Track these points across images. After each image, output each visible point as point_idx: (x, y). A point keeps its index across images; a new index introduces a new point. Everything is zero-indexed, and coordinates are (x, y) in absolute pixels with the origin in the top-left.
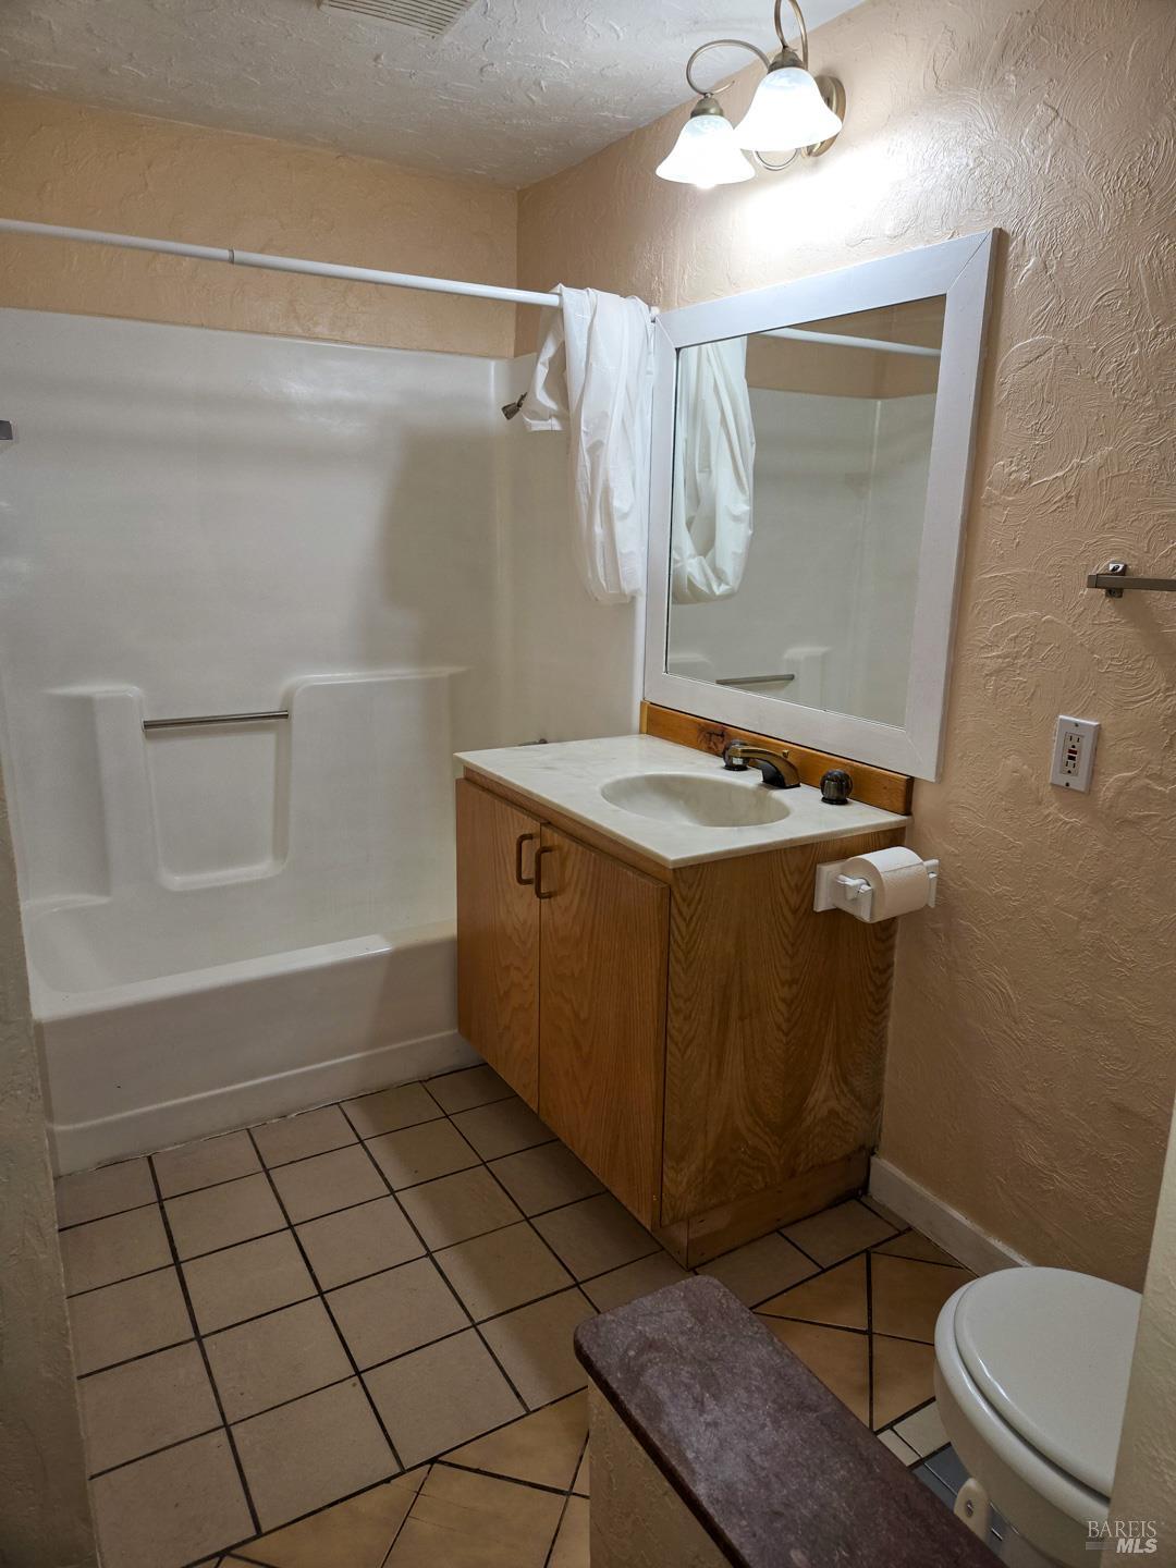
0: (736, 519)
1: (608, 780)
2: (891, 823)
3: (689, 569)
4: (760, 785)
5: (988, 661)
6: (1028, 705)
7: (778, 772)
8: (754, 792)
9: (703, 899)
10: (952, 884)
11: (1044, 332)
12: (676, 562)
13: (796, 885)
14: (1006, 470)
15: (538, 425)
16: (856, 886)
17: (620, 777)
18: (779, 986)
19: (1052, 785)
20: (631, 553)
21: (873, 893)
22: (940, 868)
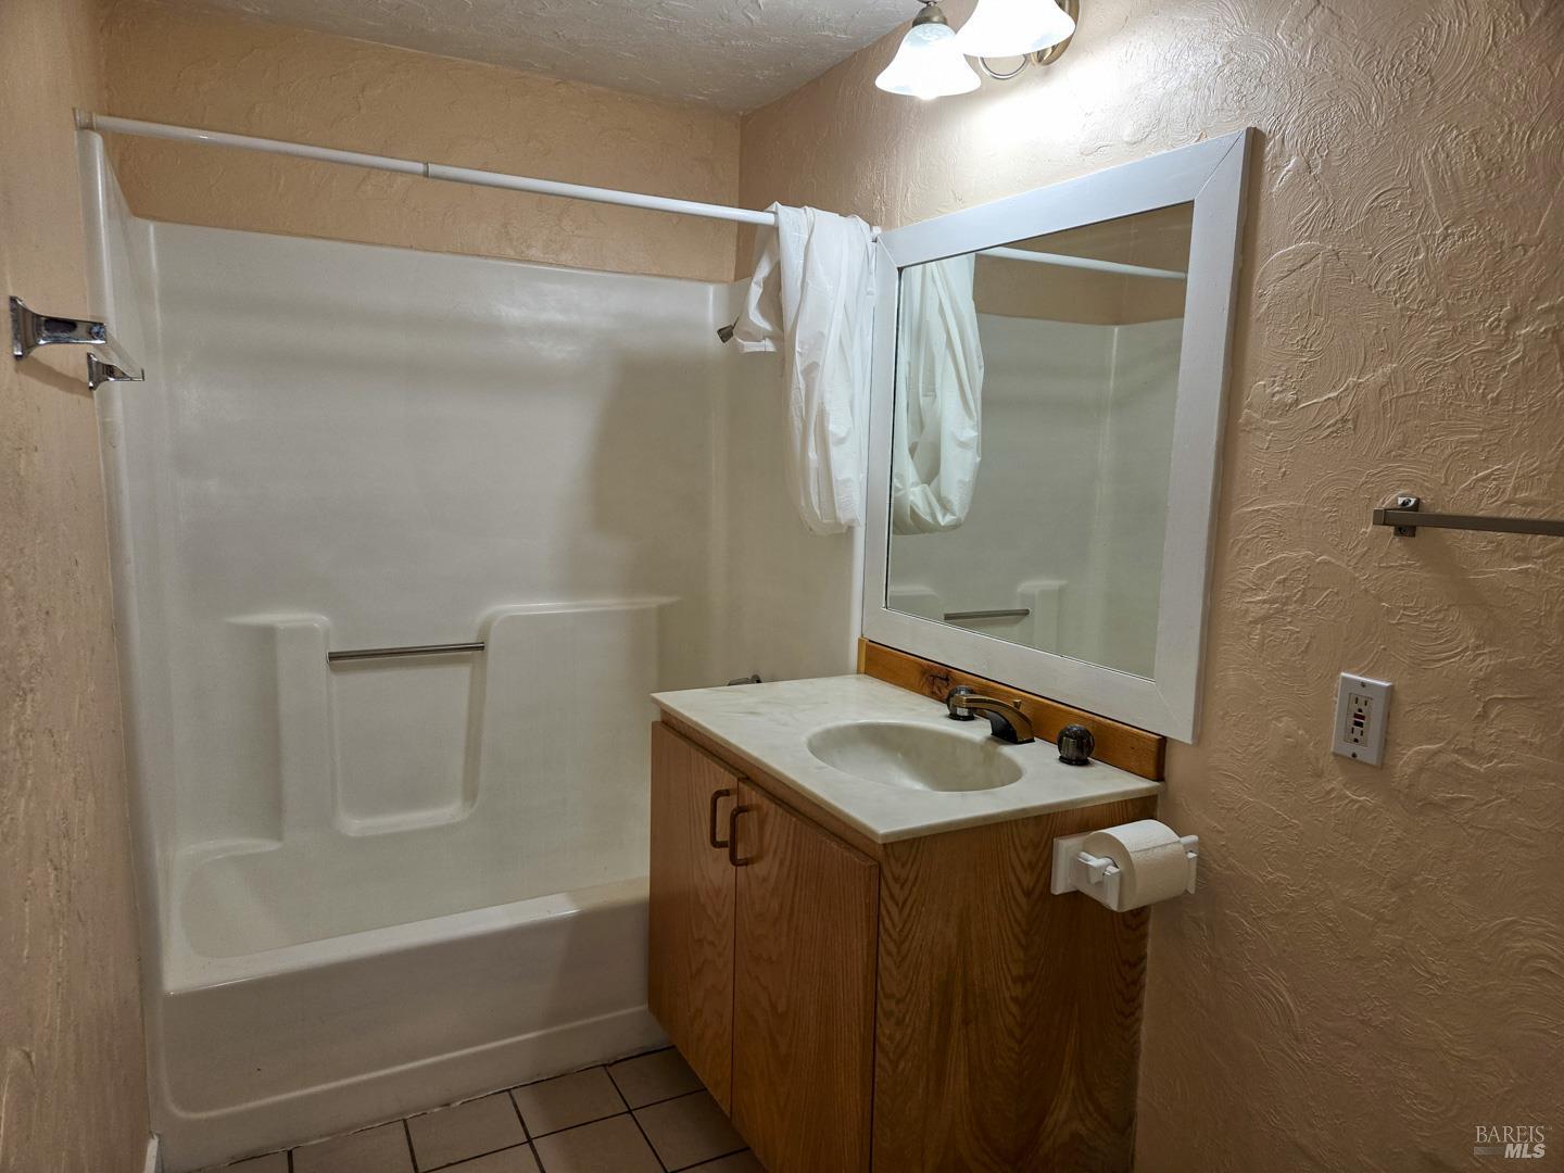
0: (963, 445)
1: (817, 729)
2: (1140, 791)
3: (911, 498)
4: (989, 739)
5: (1251, 607)
6: (1302, 659)
7: (1008, 725)
8: (981, 747)
9: (919, 879)
10: (1215, 866)
11: (1309, 238)
12: (898, 490)
13: (1030, 864)
14: (1268, 391)
15: (751, 347)
16: (1100, 867)
17: (831, 725)
18: (1010, 982)
19: (1335, 755)
20: (849, 480)
21: (1121, 876)
22: (1200, 847)
